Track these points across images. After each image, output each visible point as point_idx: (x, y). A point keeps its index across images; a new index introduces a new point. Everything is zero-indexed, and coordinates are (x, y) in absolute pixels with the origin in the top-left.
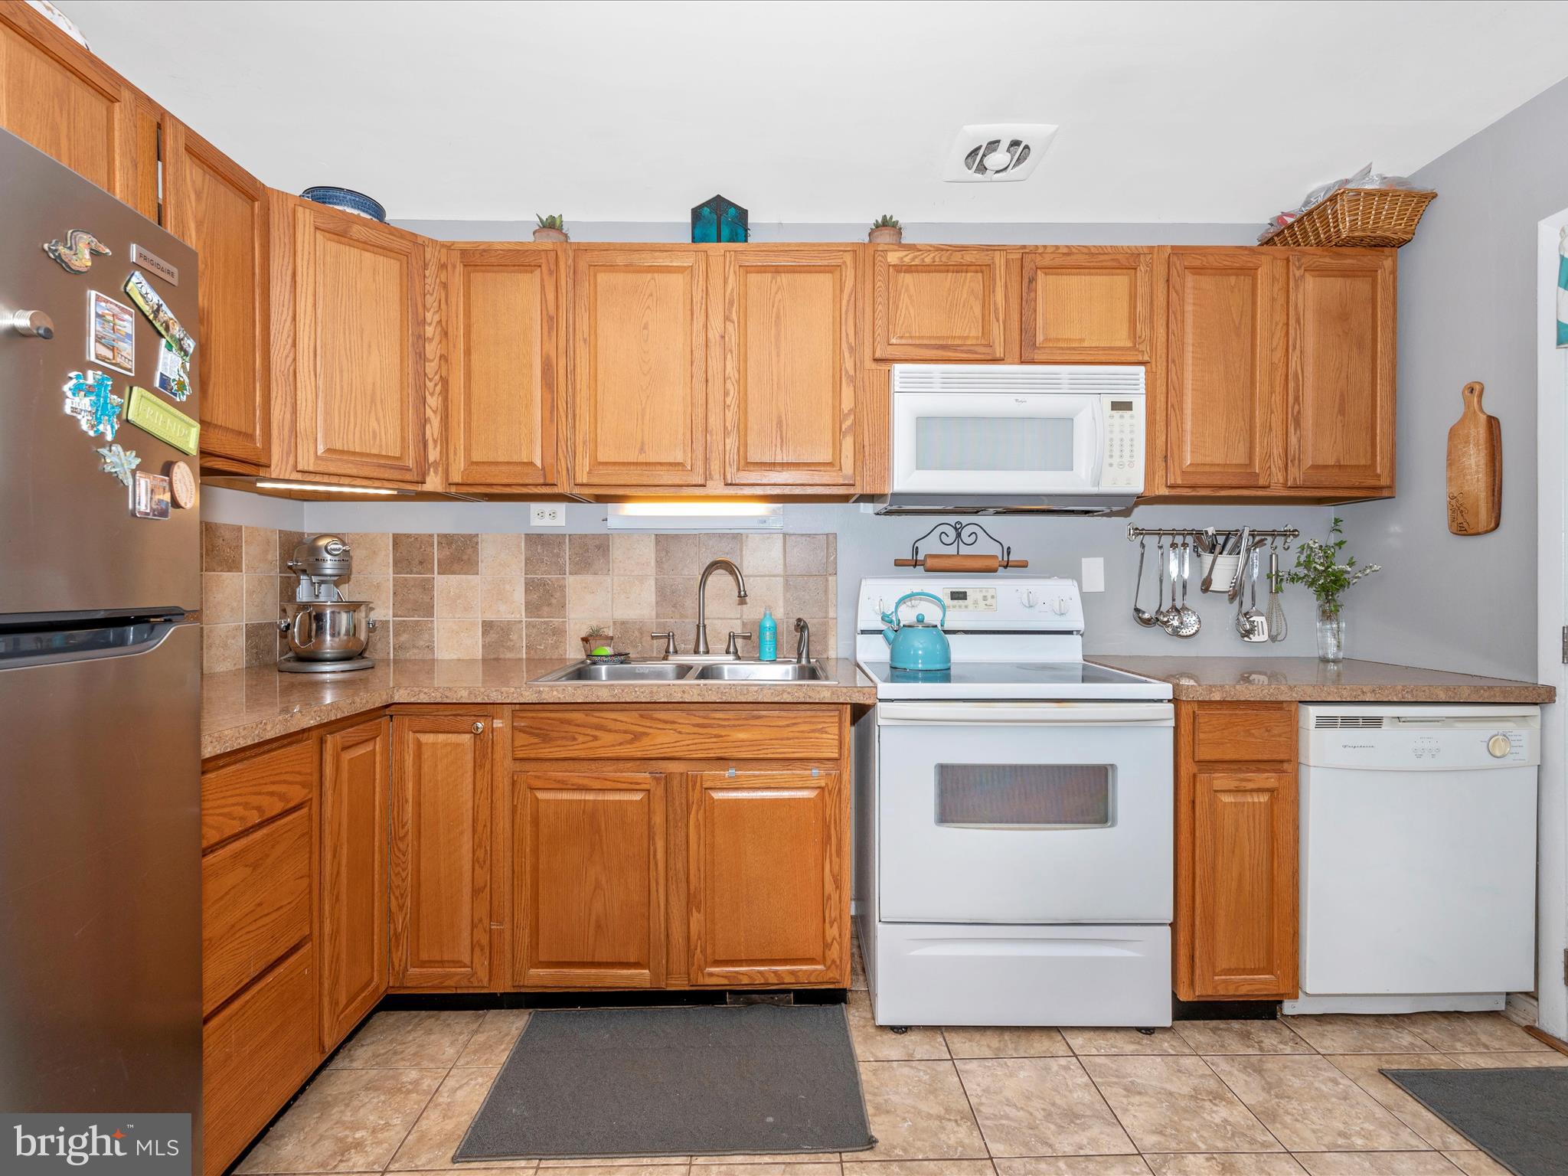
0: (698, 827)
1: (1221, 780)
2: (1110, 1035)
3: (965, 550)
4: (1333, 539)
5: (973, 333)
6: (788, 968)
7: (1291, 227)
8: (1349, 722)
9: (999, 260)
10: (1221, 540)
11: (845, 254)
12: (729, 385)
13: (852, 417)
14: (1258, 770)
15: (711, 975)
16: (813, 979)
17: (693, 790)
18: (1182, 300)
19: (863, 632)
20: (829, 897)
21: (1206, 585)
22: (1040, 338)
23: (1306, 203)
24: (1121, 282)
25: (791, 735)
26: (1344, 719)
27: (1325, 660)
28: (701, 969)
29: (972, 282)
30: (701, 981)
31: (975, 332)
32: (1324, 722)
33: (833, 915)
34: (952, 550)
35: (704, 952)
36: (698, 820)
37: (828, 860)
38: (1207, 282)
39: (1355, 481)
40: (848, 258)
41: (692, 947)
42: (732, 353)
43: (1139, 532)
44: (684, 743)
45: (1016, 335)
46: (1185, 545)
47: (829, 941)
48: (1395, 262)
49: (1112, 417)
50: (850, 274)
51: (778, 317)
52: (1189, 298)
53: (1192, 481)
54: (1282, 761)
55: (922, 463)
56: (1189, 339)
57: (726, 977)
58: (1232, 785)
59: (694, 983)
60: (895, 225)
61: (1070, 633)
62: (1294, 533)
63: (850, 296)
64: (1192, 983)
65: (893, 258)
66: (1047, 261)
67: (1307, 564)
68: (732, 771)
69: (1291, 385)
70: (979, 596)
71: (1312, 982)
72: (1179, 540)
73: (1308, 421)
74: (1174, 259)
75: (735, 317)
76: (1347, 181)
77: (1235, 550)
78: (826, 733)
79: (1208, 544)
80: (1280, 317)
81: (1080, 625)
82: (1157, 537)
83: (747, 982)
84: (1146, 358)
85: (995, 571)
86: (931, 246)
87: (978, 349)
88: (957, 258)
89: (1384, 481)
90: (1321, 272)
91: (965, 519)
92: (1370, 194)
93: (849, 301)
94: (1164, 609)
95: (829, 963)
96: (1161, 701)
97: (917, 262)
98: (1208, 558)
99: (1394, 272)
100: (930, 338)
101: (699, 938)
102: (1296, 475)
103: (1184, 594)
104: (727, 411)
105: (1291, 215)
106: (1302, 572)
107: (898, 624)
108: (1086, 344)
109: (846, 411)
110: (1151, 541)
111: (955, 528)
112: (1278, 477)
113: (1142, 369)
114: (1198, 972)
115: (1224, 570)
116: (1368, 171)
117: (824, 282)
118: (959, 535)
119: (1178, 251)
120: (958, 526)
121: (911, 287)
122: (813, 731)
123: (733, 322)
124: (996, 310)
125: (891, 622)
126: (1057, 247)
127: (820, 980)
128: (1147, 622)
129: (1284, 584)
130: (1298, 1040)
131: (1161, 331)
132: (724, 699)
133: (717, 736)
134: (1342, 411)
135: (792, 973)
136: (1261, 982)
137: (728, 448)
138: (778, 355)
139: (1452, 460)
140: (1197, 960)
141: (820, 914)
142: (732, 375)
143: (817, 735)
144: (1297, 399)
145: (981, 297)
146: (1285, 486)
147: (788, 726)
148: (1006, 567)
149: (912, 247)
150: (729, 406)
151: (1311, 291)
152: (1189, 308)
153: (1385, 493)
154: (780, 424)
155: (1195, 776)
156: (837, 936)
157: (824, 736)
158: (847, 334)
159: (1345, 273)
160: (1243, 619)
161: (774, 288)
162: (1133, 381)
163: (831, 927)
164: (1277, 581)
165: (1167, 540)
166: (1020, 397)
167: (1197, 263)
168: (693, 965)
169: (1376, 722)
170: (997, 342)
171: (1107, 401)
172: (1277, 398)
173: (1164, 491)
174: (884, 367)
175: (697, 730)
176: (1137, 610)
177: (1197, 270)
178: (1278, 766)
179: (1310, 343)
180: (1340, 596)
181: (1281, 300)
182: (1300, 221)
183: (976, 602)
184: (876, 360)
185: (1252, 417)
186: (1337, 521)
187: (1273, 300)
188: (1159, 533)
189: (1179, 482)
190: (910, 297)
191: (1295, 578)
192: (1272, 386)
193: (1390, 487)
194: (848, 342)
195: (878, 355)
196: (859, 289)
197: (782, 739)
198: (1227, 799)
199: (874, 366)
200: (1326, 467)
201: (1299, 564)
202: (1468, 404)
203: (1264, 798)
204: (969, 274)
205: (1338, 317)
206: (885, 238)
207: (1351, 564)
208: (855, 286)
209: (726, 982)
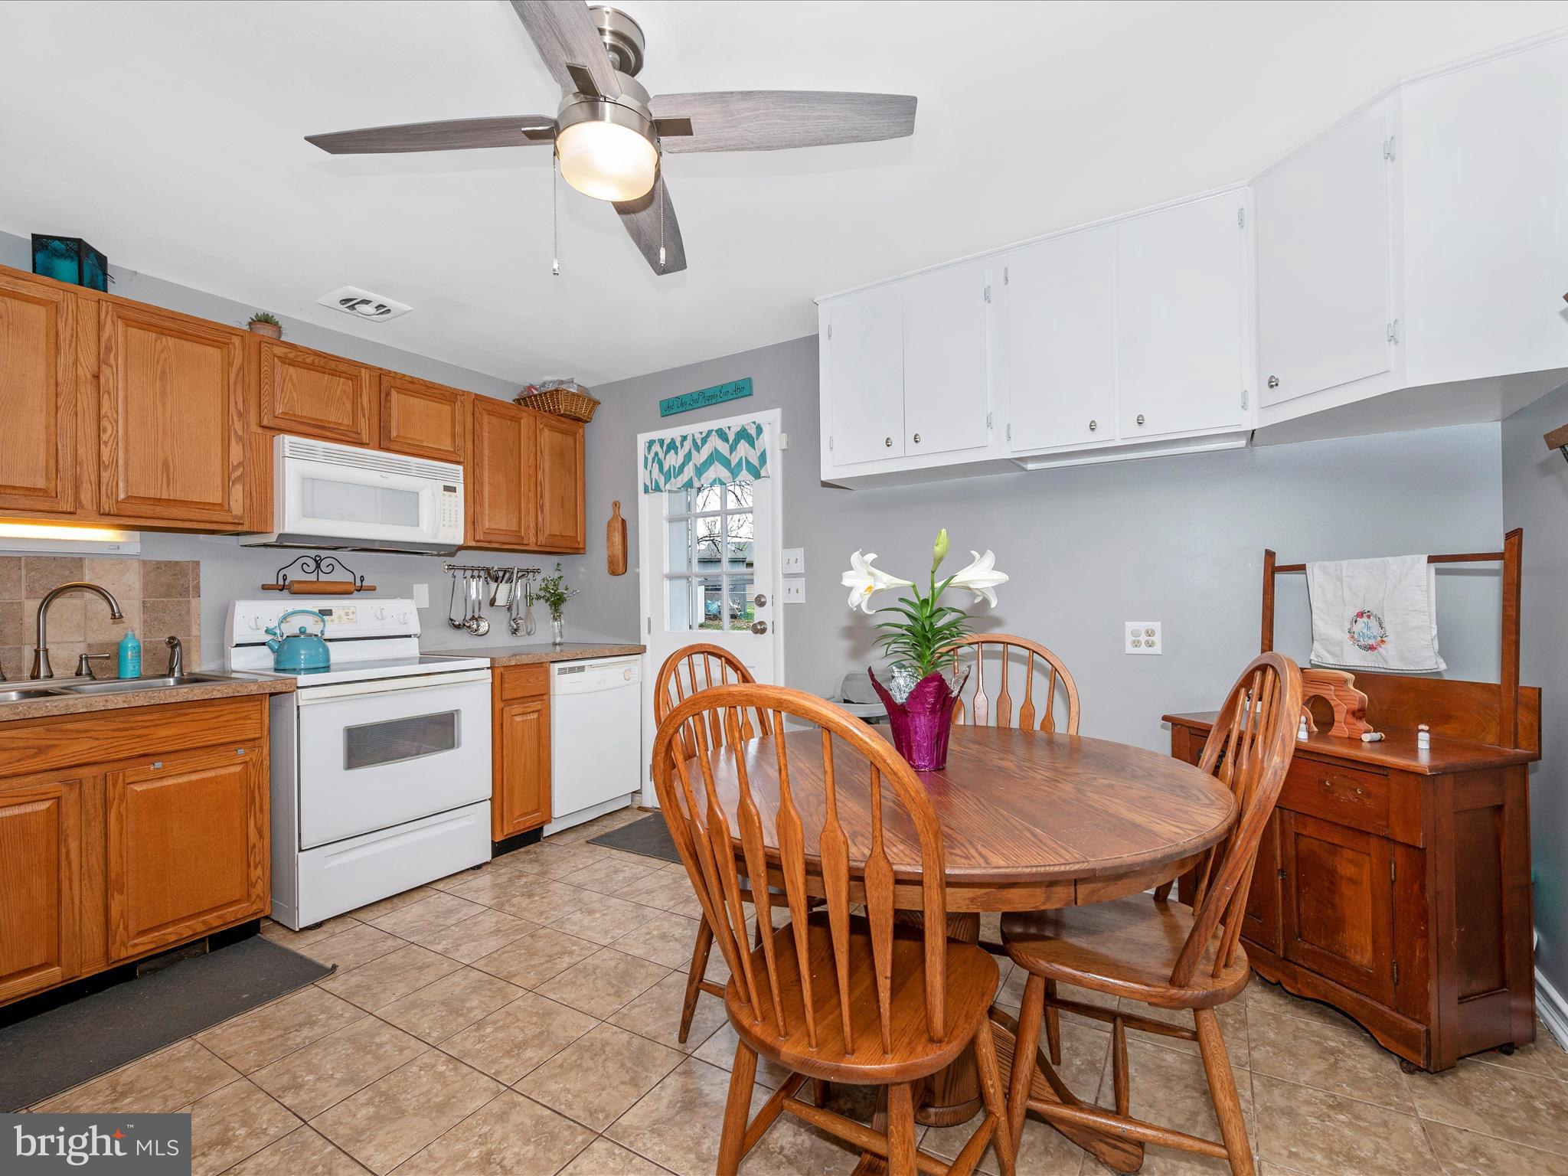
0: (120, 819)
1: (516, 709)
2: (458, 876)
3: (323, 578)
4: (556, 575)
5: (345, 422)
6: (215, 914)
7: (535, 396)
8: (572, 670)
9: (365, 374)
10: (501, 574)
11: (233, 337)
12: (105, 423)
13: (241, 469)
14: (533, 701)
15: (136, 945)
16: (239, 916)
17: (114, 786)
18: (482, 429)
19: (238, 645)
20: (254, 847)
21: (492, 603)
22: (394, 434)
23: (543, 385)
24: (446, 409)
25: (218, 725)
26: (570, 668)
27: (555, 644)
28: (123, 944)
29: (342, 386)
30: (124, 954)
31: (348, 421)
32: (562, 671)
33: (257, 860)
34: (313, 577)
35: (126, 928)
36: (119, 812)
37: (252, 818)
38: (495, 421)
39: (569, 544)
40: (236, 340)
41: (114, 928)
42: (109, 394)
43: (452, 567)
44: (103, 748)
45: (376, 427)
46: (479, 577)
47: (254, 881)
48: (584, 430)
49: (444, 495)
50: (238, 354)
51: (163, 373)
52: (486, 428)
53: (489, 538)
54: (543, 695)
55: (307, 513)
56: (486, 452)
57: (152, 942)
58: (521, 710)
59: (117, 959)
60: (276, 324)
61: (410, 636)
62: (538, 571)
63: (238, 372)
64: (502, 830)
65: (279, 351)
66: (398, 383)
67: (546, 589)
68: (158, 765)
69: (539, 488)
70: (342, 613)
71: (558, 810)
72: (476, 573)
73: (547, 509)
74: (477, 402)
75: (112, 361)
76: (562, 382)
77: (510, 580)
78: (250, 719)
79: (494, 576)
80: (532, 449)
81: (417, 630)
82: (463, 571)
83: (175, 939)
84: (462, 460)
85: (351, 593)
86: (309, 349)
87: (348, 433)
88: (332, 365)
89: (581, 546)
90: (553, 429)
91: (323, 553)
92: (573, 394)
93: (237, 376)
94: (468, 618)
95: (253, 898)
96: (483, 669)
97: (299, 359)
98: (493, 585)
99: (583, 436)
100: (311, 418)
101: (122, 916)
102: (542, 539)
103: (480, 609)
104: (102, 446)
105: (536, 389)
106: (542, 593)
107: (282, 636)
108: (425, 444)
109: (235, 464)
110: (459, 574)
111: (315, 560)
112: (533, 540)
113: (460, 468)
114: (505, 821)
115: (502, 592)
116: (571, 381)
117: (214, 353)
118: (318, 566)
119: (479, 398)
120: (318, 559)
121: (294, 377)
122: (236, 719)
123: (112, 367)
124: (363, 409)
125: (275, 634)
126: (404, 376)
127: (246, 914)
128: (458, 627)
129: (534, 601)
130: (551, 844)
131: (470, 445)
132: (152, 702)
133: (138, 737)
134: (562, 506)
135: (219, 917)
136: (535, 817)
137: (104, 480)
138: (164, 405)
139: (609, 538)
140: (505, 814)
141: (245, 862)
142: (109, 414)
143: (241, 722)
144: (541, 496)
145: (351, 397)
146: (536, 544)
147: (215, 718)
148: (359, 590)
149: (292, 346)
150: (106, 443)
151: (546, 437)
152: (486, 434)
153: (582, 551)
154: (166, 464)
155: (502, 709)
156: (261, 875)
157: (249, 721)
158: (236, 402)
159: (562, 432)
160: (512, 623)
161: (159, 347)
162: (456, 473)
163: (256, 869)
164: (529, 598)
165: (469, 573)
166: (384, 474)
167: (489, 408)
168: (114, 943)
169: (581, 669)
170: (364, 432)
171: (441, 484)
172: (532, 494)
173: (473, 544)
174: (269, 433)
175: (115, 734)
176: (452, 620)
177: (490, 413)
178: (541, 698)
179: (547, 466)
180: (563, 607)
181: (533, 439)
182: (540, 395)
183: (340, 617)
184: (263, 427)
185: (520, 503)
186: (558, 564)
187: (529, 438)
188: (464, 569)
189: (482, 539)
190: (294, 385)
191: (539, 598)
192: (529, 487)
193: (584, 548)
194: (236, 408)
195: (265, 422)
196: (246, 368)
197: (208, 730)
198: (518, 719)
199: (260, 430)
200: (555, 535)
201: (541, 589)
202: (614, 511)
203: (535, 716)
204: (342, 380)
205: (560, 454)
206: (266, 331)
207: (566, 589)
208: (243, 364)
209: (153, 946)
